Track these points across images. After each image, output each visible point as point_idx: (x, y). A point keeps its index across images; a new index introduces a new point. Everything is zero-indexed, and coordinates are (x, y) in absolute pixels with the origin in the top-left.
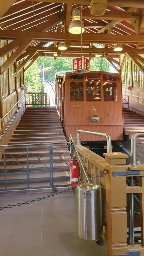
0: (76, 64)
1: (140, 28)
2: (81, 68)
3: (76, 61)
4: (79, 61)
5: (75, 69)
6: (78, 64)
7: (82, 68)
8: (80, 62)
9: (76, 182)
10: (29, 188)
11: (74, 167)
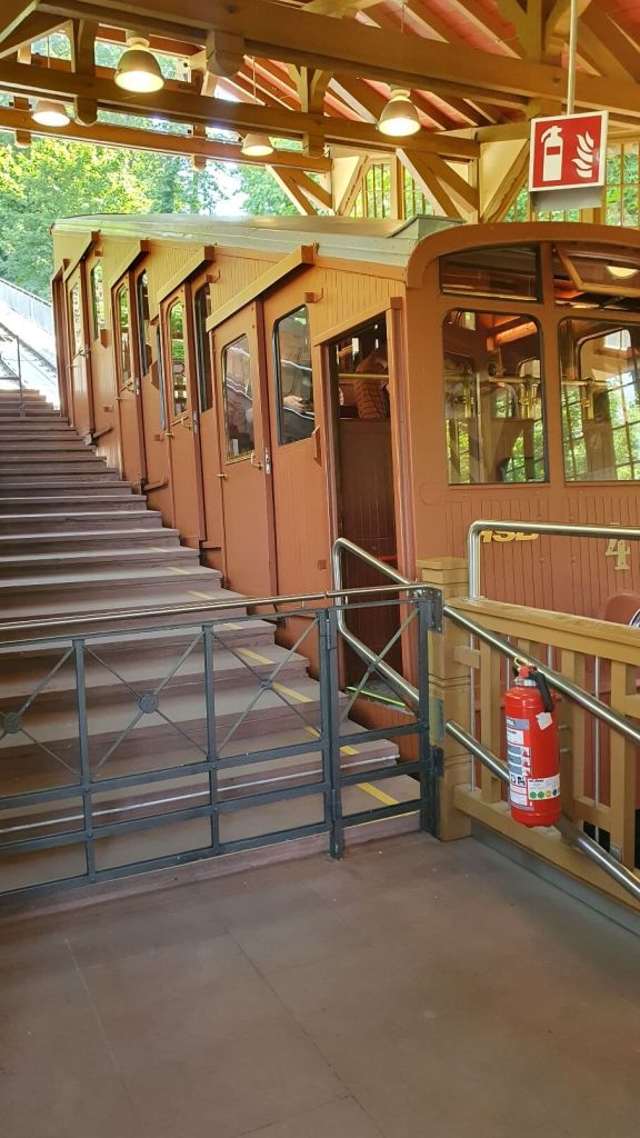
0: (553, 151)
1: (548, 32)
2: (588, 174)
3: (559, 134)
4: (580, 138)
5: (546, 178)
6: (570, 151)
7: (595, 177)
8: (585, 142)
9: (552, 796)
10: (216, 848)
11: (544, 720)
